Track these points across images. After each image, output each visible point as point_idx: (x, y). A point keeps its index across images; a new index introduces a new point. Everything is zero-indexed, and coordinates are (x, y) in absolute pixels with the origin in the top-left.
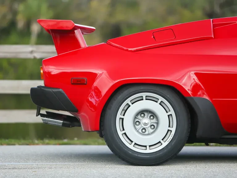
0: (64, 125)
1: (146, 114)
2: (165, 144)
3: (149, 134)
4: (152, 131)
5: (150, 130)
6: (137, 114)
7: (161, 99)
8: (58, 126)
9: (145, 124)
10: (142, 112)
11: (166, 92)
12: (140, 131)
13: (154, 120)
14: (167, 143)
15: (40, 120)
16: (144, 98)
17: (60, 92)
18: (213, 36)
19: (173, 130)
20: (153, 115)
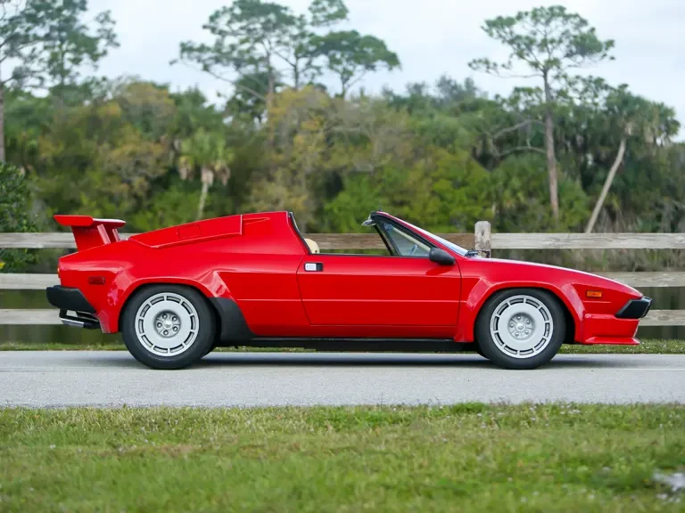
0: (85, 326)
1: (168, 315)
2: (186, 347)
3: (170, 337)
4: (174, 333)
5: (172, 332)
6: (158, 316)
7: (183, 299)
8: (79, 328)
9: (168, 326)
10: (164, 313)
11: (188, 292)
12: (162, 333)
13: (177, 322)
14: (189, 346)
15: (59, 321)
16: (165, 298)
17: (77, 292)
18: (241, 233)
19: (196, 332)
20: (175, 316)
